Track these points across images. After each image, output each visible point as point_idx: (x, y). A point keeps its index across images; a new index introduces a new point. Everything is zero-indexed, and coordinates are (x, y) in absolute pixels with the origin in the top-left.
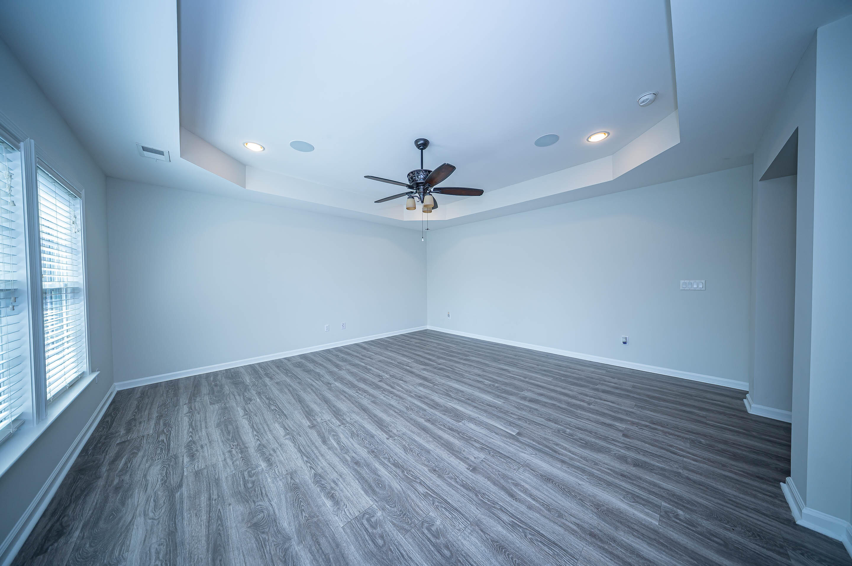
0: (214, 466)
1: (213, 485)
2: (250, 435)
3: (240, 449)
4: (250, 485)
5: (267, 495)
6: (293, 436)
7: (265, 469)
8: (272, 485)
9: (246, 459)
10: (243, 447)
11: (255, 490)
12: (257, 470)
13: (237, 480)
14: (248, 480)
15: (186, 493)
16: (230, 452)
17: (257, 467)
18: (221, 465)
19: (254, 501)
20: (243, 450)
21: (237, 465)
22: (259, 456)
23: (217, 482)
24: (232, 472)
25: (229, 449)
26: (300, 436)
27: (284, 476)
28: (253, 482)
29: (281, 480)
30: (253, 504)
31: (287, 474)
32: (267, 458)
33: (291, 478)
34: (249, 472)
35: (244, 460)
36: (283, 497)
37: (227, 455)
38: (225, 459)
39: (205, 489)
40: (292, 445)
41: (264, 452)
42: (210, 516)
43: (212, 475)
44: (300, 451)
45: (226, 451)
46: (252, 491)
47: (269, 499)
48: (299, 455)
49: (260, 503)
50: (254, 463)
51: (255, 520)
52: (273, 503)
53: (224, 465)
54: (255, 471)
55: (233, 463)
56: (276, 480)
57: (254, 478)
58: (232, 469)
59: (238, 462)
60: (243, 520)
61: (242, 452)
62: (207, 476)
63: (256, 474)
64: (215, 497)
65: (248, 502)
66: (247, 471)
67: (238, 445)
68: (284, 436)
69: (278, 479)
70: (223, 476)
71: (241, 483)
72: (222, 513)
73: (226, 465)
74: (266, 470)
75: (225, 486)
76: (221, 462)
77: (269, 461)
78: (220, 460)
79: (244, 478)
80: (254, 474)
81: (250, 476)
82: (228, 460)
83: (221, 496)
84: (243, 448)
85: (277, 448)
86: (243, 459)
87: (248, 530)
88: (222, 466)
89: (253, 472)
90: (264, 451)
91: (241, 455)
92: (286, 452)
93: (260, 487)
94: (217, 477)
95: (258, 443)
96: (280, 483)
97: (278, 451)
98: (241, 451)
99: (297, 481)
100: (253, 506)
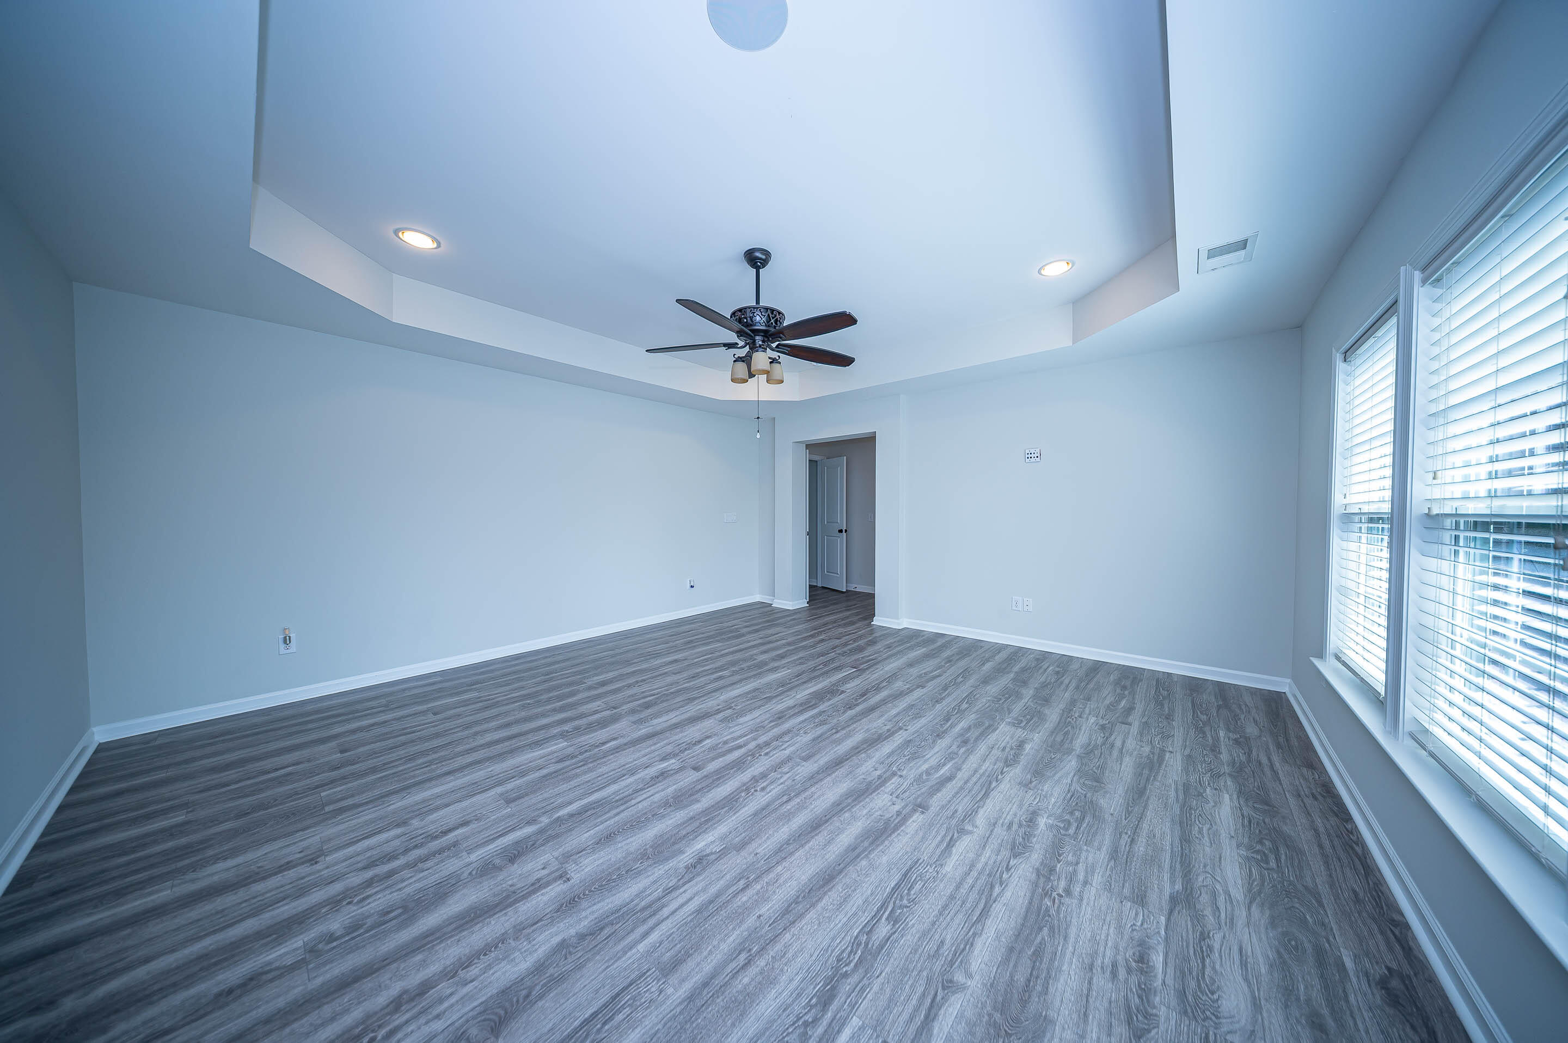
0: (1108, 887)
1: (1123, 856)
2: (1008, 894)
3: (1049, 878)
4: (1077, 814)
5: (1069, 791)
6: (963, 821)
7: (1046, 815)
8: (1056, 795)
9: (1055, 851)
10: (1042, 880)
11: (1077, 804)
12: (1056, 823)
13: (1088, 833)
14: (1076, 821)
15: (1165, 878)
16: (1068, 892)
17: (1052, 826)
18: (1097, 880)
19: (1085, 797)
20: (1046, 872)
21: (1074, 854)
22: (1035, 839)
23: (1114, 854)
24: (1087, 850)
25: (1067, 900)
26: (956, 811)
27: (1036, 790)
28: (1072, 813)
29: (1042, 790)
30: (1087, 796)
31: (1030, 789)
32: (1029, 826)
33: (1031, 782)
34: (1067, 830)
35: (1058, 852)
36: (1056, 778)
37: (1077, 889)
38: (1086, 883)
39: (1135, 859)
40: (981, 812)
41: (1023, 838)
42: (1139, 822)
43: (1118, 872)
44: (986, 795)
45: (1075, 901)
46: (1080, 807)
47: (1070, 786)
48: (993, 794)
49: (1080, 790)
50: (1051, 835)
51: (1095, 784)
52: (1069, 781)
53: (1093, 872)
54: (1059, 824)
55: (1077, 863)
56: (1046, 794)
57: (1067, 817)
58: (1084, 854)
59: (1070, 858)
60: (1106, 792)
61: (1052, 870)
62: (1127, 878)
63: (1060, 818)
64: (1125, 838)
65: (1092, 801)
66: (1067, 833)
67: (1046, 895)
68: (971, 832)
69: (1044, 793)
70: (1103, 855)
71: (1085, 825)
72: (1124, 814)
73: (1090, 871)
74: (1046, 812)
75: (1106, 837)
76: (1094, 884)
77: (1032, 820)
78: (1093, 891)
79: (1078, 828)
80: (1063, 821)
81: (1069, 823)
82: (1081, 876)
83: (1118, 833)
84: (1044, 876)
85: (1002, 825)
86: (1060, 855)
87: (1106, 783)
88: (1096, 875)
89: (1062, 826)
90: (1021, 839)
91: (1056, 866)
92: (1001, 810)
93: (1068, 802)
94: (1112, 863)
95: (1015, 862)
96: (1046, 788)
97: (1006, 821)
98: (1051, 874)
99: (1029, 776)
100: (1089, 795)
